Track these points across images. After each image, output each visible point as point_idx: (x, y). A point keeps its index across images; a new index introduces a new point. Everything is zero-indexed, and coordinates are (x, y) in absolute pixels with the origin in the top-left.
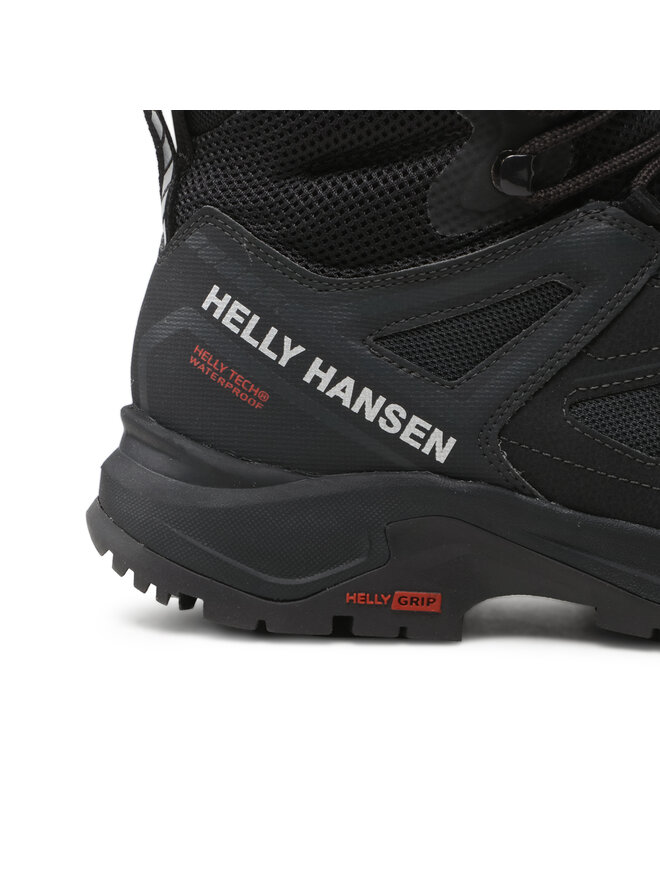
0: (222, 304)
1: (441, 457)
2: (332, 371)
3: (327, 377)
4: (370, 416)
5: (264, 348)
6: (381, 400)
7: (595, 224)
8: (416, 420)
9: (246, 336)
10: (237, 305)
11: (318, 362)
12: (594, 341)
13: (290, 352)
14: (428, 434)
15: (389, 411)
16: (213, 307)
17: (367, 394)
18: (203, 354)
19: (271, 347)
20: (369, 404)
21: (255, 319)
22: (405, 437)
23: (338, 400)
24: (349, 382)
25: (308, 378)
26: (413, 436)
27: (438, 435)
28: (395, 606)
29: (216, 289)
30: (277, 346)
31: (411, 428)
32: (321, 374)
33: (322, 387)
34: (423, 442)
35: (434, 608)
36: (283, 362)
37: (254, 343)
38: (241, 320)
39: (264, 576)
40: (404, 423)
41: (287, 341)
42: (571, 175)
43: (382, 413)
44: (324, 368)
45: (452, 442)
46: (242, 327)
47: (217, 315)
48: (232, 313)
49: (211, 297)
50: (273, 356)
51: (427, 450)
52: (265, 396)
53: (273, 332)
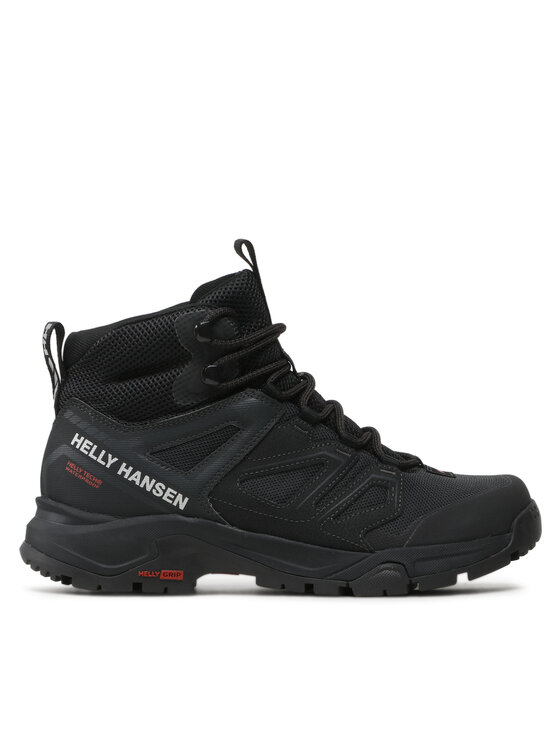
0: (80, 442)
1: (182, 507)
2: (131, 468)
3: (128, 472)
4: (149, 489)
5: (99, 460)
6: (154, 481)
7: (250, 400)
8: (170, 490)
9: (91, 455)
10: (87, 441)
11: (124, 464)
12: (251, 452)
13: (111, 461)
14: (176, 496)
15: (157, 486)
16: (76, 443)
17: (147, 478)
18: (72, 465)
19: (103, 459)
20: (148, 483)
21: (95, 447)
22: (165, 498)
23: (133, 482)
24: (138, 473)
25: (119, 473)
26: (168, 498)
27: (180, 496)
28: (162, 577)
29: (77, 435)
30: (105, 459)
31: (167, 494)
32: (125, 470)
33: (126, 477)
34: (173, 500)
35: (180, 578)
36: (108, 466)
37: (95, 458)
38: (89, 448)
39: (100, 565)
40: (164, 491)
41: (110, 456)
42: (238, 377)
43: (154, 487)
44: (127, 467)
45: (187, 499)
46: (89, 451)
47: (78, 447)
48: (84, 445)
49: (75, 439)
50: (104, 463)
51: (175, 504)
52: (100, 482)
53: (104, 452)
